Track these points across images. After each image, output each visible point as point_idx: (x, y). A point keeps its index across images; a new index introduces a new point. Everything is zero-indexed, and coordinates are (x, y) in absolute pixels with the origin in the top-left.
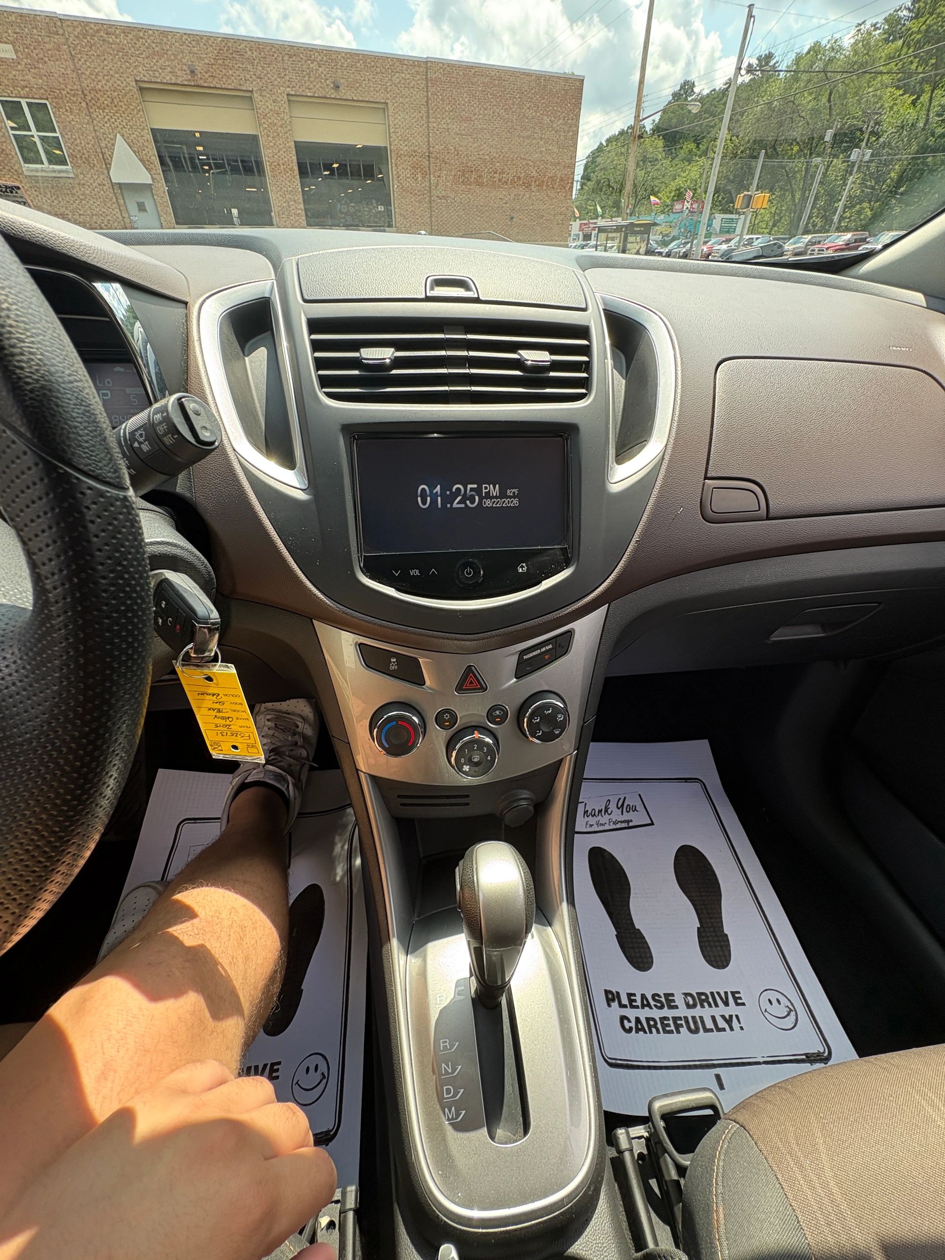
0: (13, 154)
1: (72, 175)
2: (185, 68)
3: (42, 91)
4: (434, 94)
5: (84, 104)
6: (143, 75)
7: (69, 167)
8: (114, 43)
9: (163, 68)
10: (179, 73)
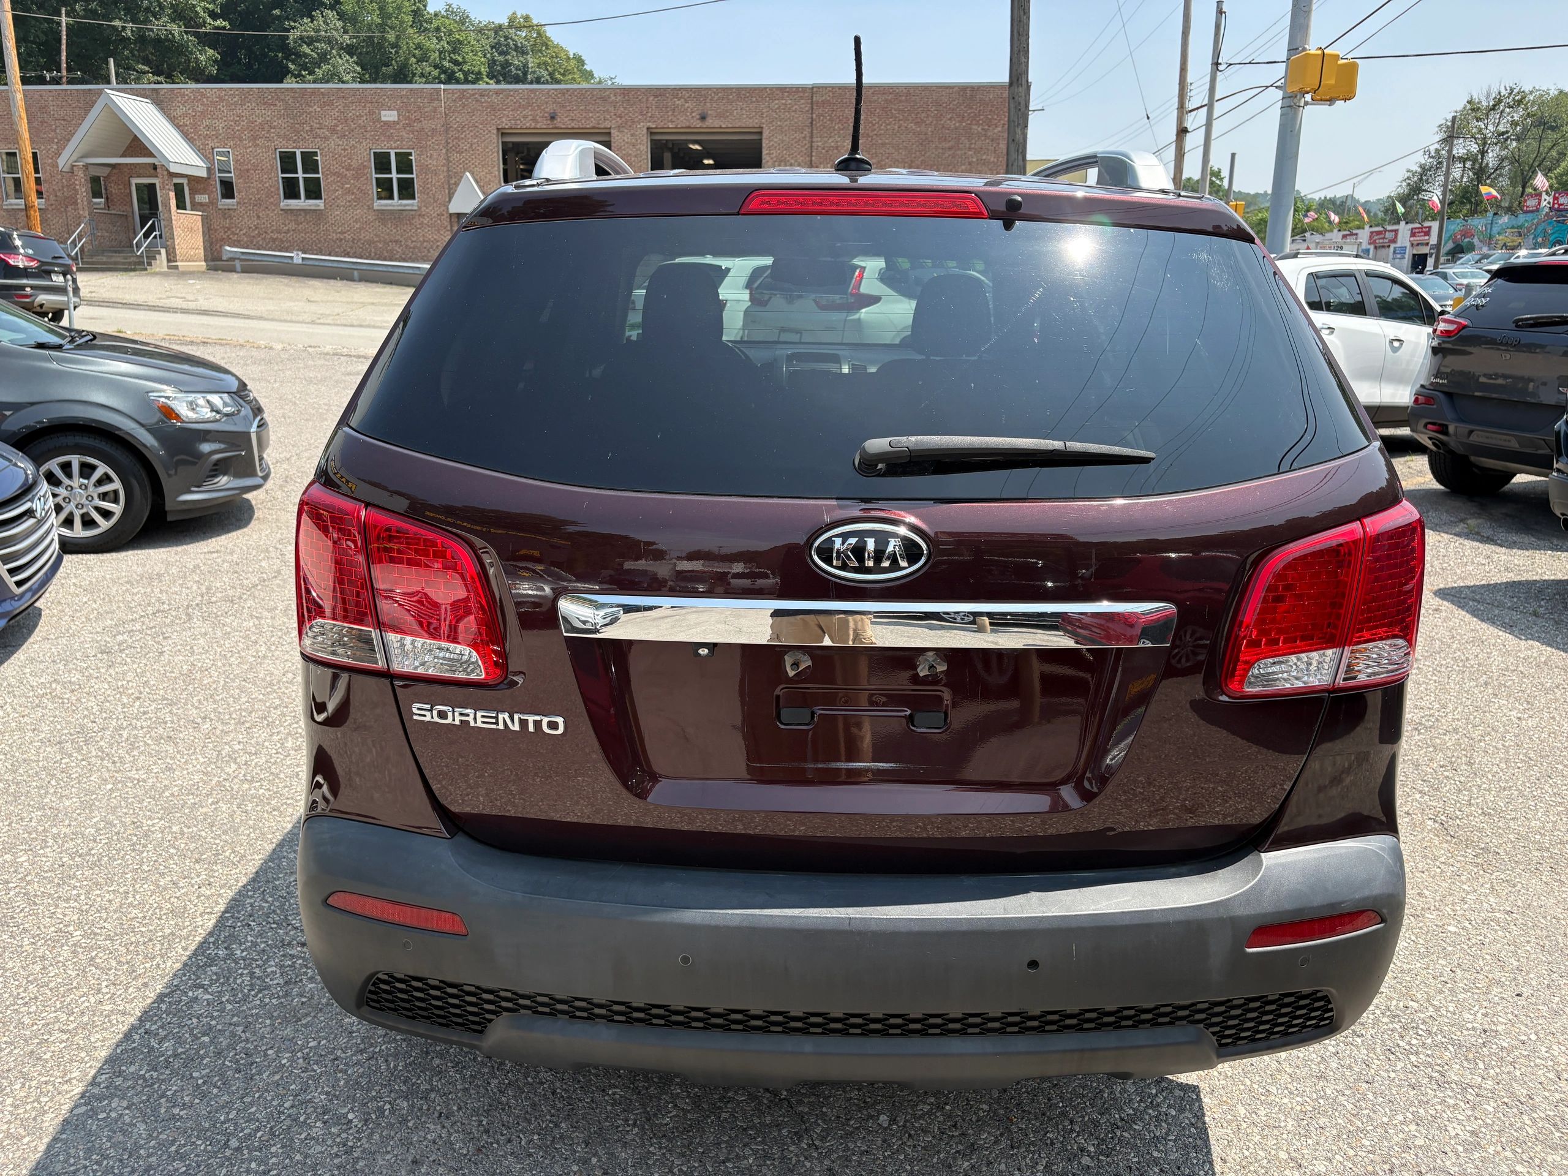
0: (370, 192)
1: (416, 208)
2: (546, 115)
3: (411, 143)
4: (819, 116)
5: (444, 151)
6: (505, 123)
7: (416, 201)
8: (486, 102)
9: (525, 117)
10: (540, 120)
